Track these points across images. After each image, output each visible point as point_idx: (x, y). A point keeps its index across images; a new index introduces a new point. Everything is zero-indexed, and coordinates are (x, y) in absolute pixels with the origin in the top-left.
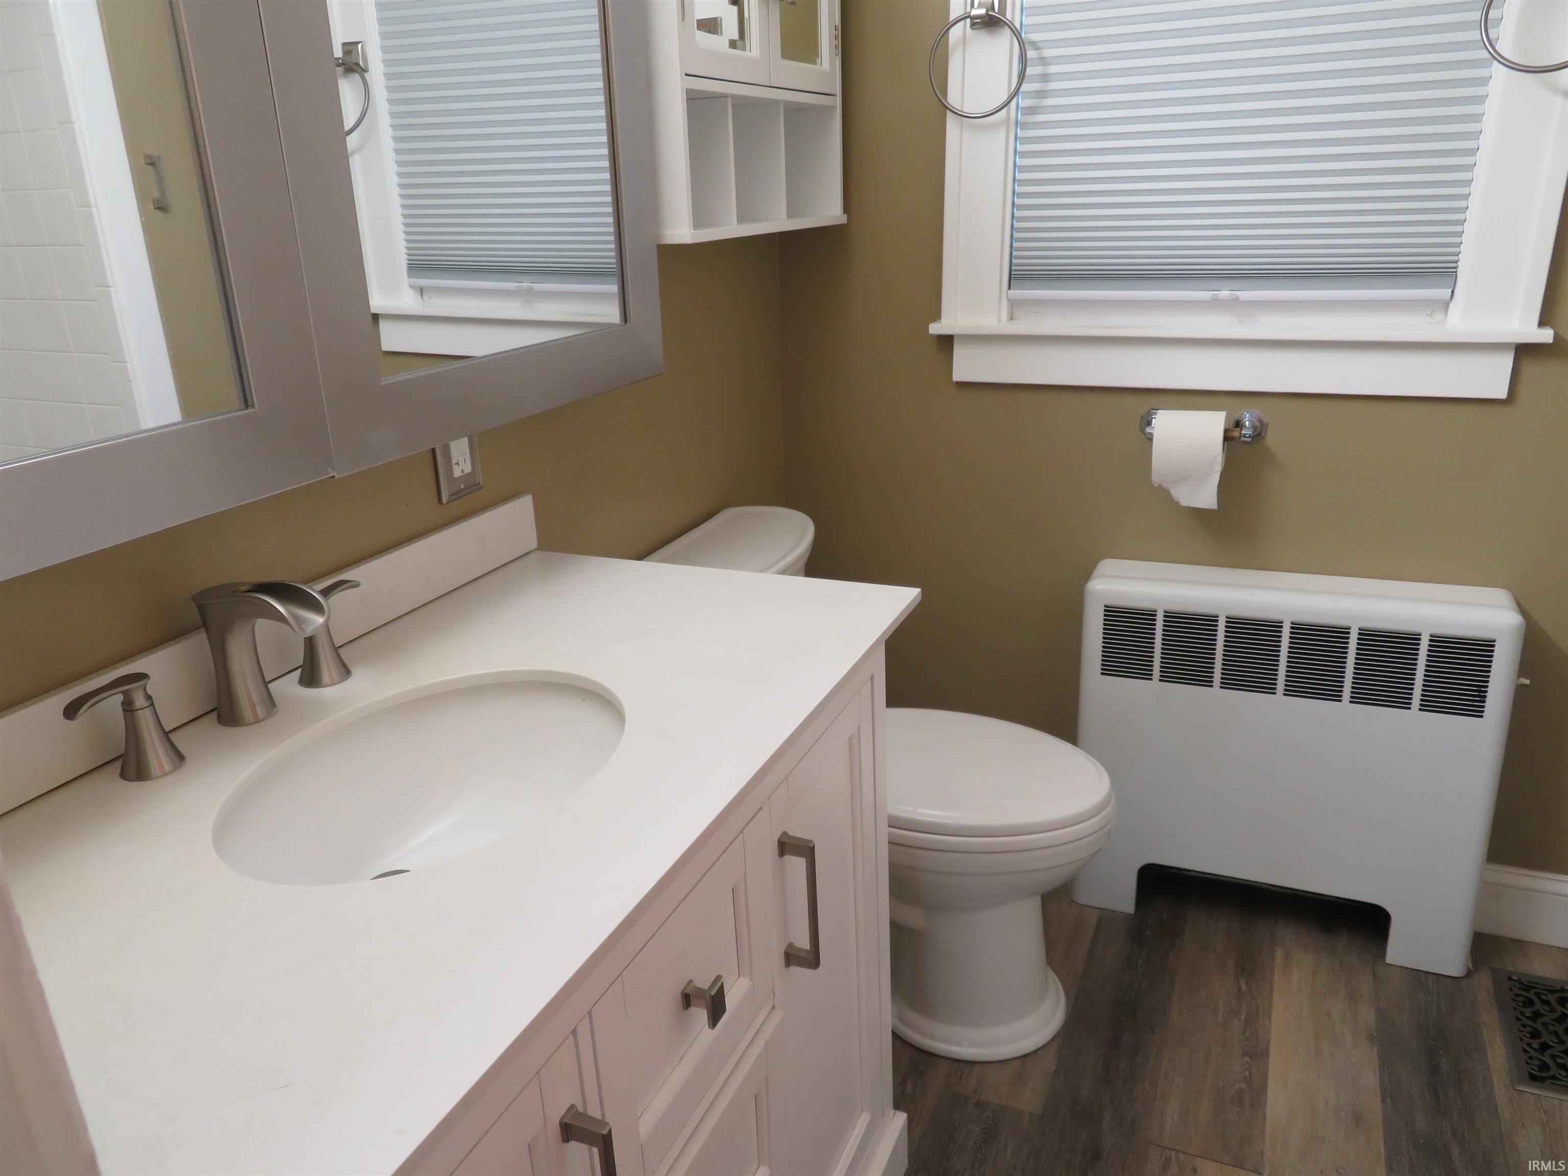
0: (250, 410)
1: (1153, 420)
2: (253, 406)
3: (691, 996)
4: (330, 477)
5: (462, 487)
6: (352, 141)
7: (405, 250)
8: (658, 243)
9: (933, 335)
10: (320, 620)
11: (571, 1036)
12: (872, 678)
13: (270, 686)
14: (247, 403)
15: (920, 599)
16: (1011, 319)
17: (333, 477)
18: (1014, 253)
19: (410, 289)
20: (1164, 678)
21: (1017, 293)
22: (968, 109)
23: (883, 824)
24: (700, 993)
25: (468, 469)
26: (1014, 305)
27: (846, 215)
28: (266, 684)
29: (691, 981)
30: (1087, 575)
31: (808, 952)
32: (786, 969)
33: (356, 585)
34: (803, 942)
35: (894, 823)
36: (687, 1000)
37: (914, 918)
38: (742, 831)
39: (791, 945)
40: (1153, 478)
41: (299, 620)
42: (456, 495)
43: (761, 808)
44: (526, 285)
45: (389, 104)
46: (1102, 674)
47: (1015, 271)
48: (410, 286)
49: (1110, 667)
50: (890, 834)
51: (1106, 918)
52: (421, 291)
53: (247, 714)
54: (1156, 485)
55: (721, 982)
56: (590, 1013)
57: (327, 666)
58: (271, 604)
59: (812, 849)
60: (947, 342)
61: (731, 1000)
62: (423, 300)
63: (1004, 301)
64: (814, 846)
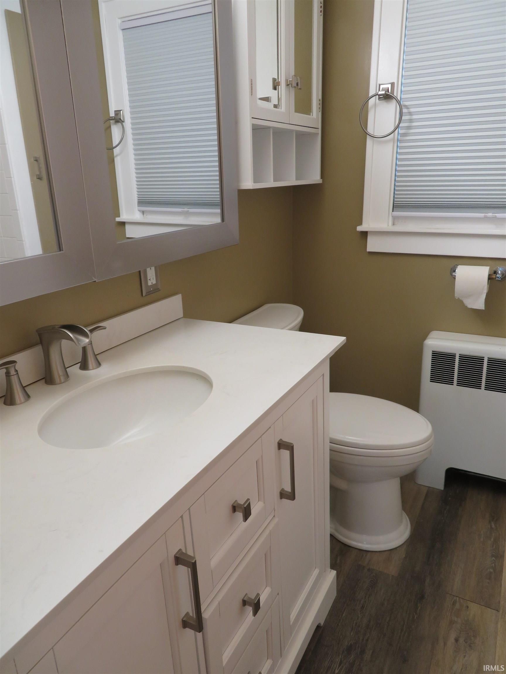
0: (61, 252)
1: (456, 270)
2: (63, 251)
3: (236, 507)
4: (93, 281)
5: (152, 289)
6: (116, 151)
7: (137, 196)
8: (239, 189)
9: (358, 231)
10: (87, 340)
11: (180, 518)
12: (323, 375)
13: (67, 369)
14: (60, 249)
15: (345, 341)
16: (394, 225)
17: (95, 281)
18: (396, 196)
19: (138, 211)
20: (459, 384)
21: (397, 213)
22: (376, 134)
23: (327, 441)
24: (240, 506)
25: (154, 282)
26: (395, 219)
27: (322, 179)
28: (65, 368)
29: (236, 501)
30: (425, 337)
31: (290, 493)
32: (280, 500)
33: (105, 328)
34: (288, 489)
35: (332, 441)
36: (234, 508)
37: (342, 485)
38: (261, 437)
39: (283, 490)
40: (456, 295)
41: (78, 340)
42: (149, 293)
43: (270, 427)
44: (186, 209)
45: (133, 135)
46: (431, 381)
47: (395, 204)
48: (139, 210)
49: (435, 378)
50: (330, 446)
51: (430, 491)
52: (143, 212)
53: (57, 380)
54: (457, 298)
55: (249, 502)
56: (189, 509)
57: (91, 361)
58: (67, 333)
59: (293, 447)
60: (365, 234)
61: (254, 510)
62: (144, 216)
63: (391, 218)
64: (293, 446)
